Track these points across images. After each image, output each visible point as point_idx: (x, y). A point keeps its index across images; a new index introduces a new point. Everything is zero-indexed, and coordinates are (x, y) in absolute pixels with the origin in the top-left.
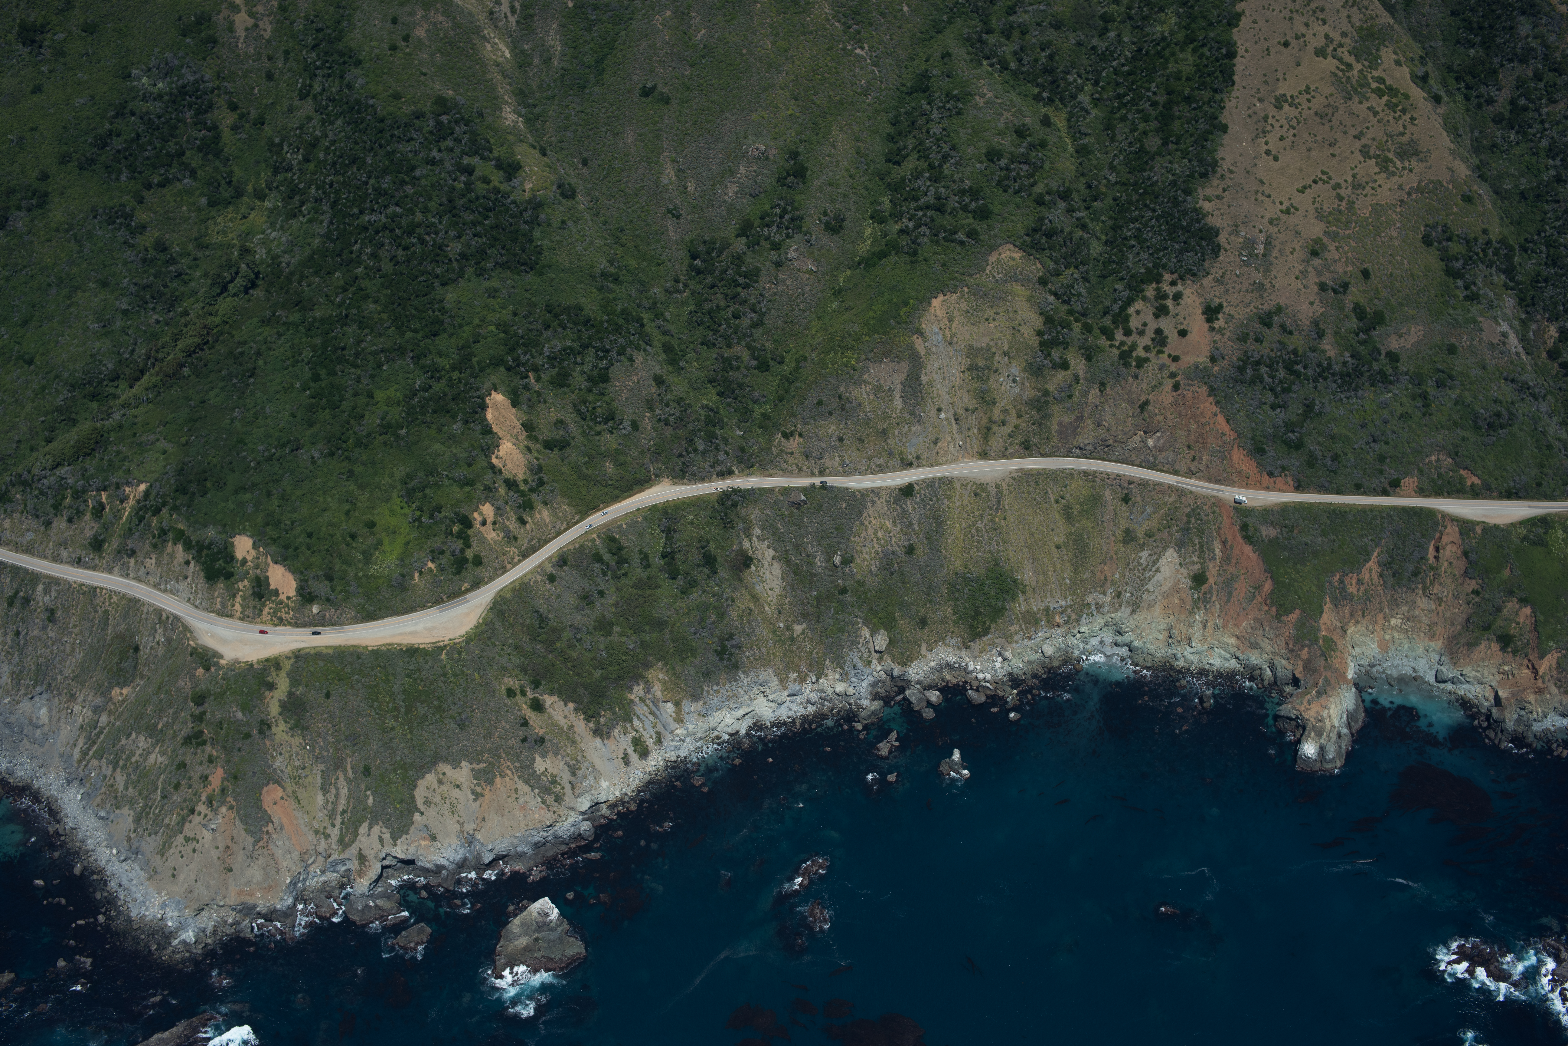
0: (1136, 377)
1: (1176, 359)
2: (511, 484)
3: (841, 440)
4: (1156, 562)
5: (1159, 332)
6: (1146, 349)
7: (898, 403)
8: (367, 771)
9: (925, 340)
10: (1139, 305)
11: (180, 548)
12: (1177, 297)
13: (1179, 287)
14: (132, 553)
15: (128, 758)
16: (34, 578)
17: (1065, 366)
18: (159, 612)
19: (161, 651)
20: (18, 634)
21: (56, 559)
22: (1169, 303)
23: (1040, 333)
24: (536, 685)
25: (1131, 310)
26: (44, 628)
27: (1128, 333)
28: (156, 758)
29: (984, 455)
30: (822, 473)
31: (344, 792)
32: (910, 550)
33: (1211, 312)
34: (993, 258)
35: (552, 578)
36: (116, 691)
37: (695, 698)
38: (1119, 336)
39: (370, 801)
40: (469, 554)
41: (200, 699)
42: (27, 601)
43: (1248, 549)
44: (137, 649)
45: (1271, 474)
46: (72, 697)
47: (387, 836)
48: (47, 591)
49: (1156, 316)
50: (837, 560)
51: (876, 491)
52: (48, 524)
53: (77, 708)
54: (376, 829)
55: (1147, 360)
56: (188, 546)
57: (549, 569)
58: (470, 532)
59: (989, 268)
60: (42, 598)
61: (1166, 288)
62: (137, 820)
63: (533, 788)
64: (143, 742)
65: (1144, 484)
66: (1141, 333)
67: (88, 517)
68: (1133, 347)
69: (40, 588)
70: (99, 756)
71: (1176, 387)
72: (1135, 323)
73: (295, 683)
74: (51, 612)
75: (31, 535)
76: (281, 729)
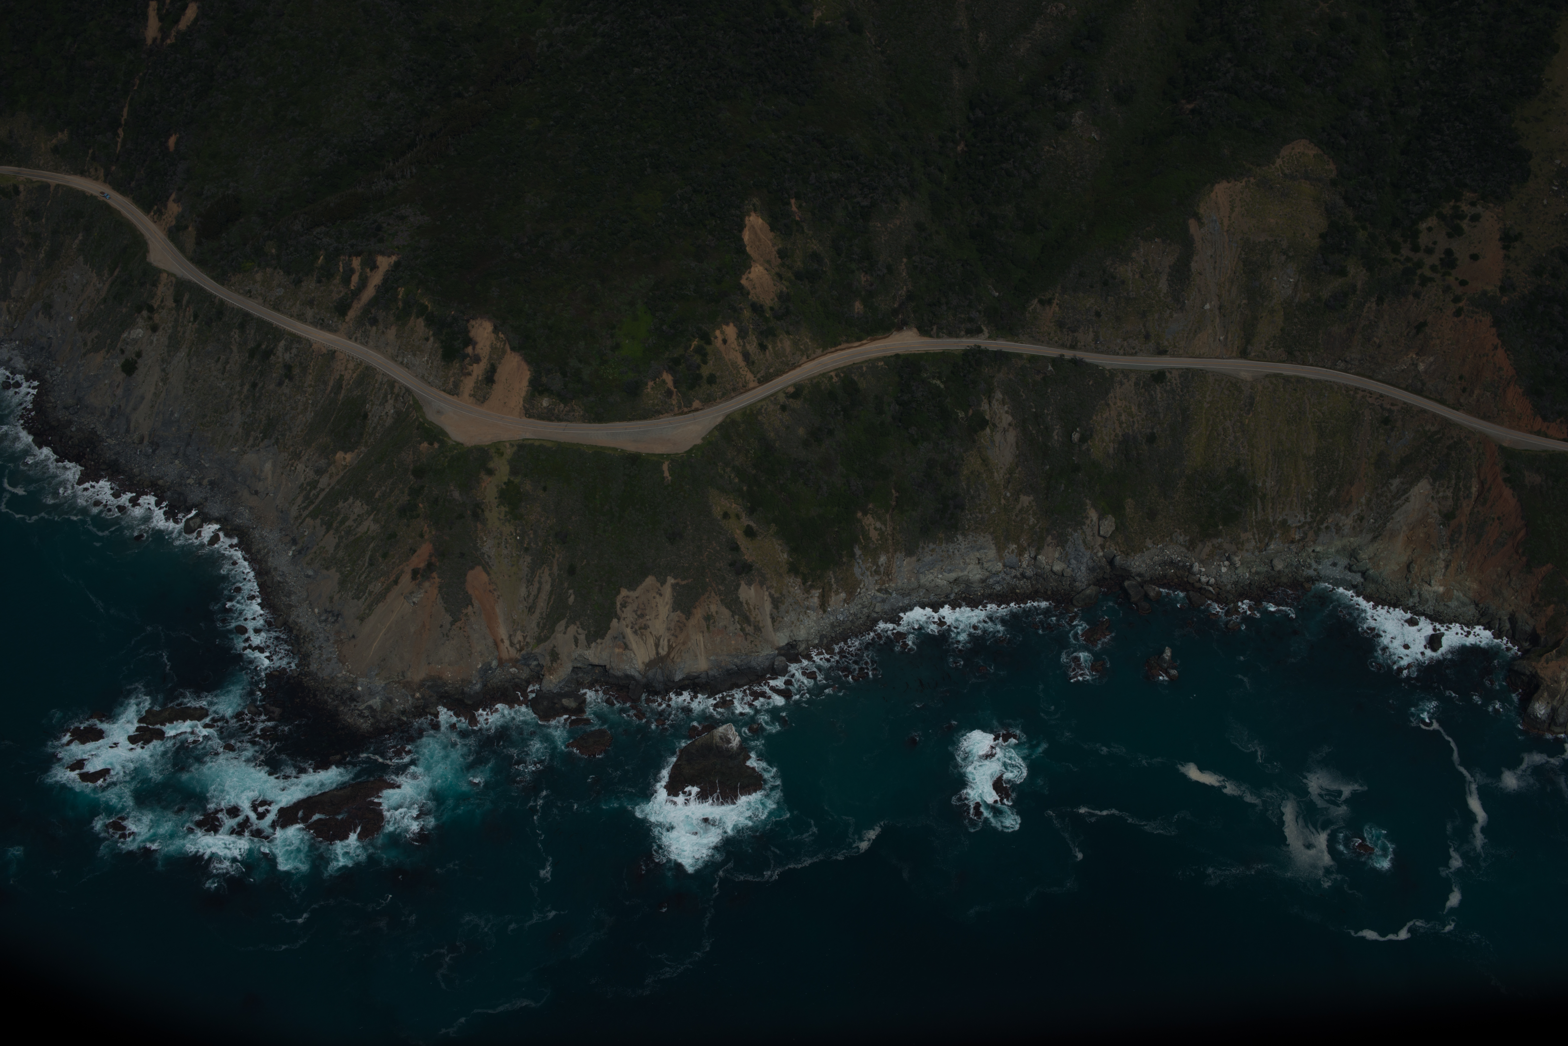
0: (1416, 295)
1: (1463, 283)
2: (757, 308)
3: (1098, 314)
4: (1406, 491)
5: (1449, 252)
6: (1433, 268)
7: (1163, 285)
8: (572, 571)
9: (1201, 224)
10: (1432, 221)
11: (421, 322)
12: (1475, 218)
13: (1479, 209)
14: (374, 322)
15: (342, 522)
16: (277, 333)
17: (1343, 272)
18: (392, 383)
19: (389, 422)
20: (254, 385)
21: (301, 317)
22: (1465, 224)
23: (1322, 236)
24: (751, 511)
25: (1423, 226)
26: (280, 384)
27: (1415, 249)
28: (370, 526)
29: (1244, 354)
30: (1073, 347)
31: (547, 587)
32: (1151, 439)
33: (1508, 239)
34: (1285, 151)
35: (784, 408)
36: (340, 455)
37: (910, 553)
38: (1405, 251)
39: (571, 600)
40: (705, 371)
41: (419, 473)
42: (267, 355)
43: (1507, 492)
44: (366, 416)
45: (1545, 418)
46: (297, 456)
47: (582, 637)
48: (287, 349)
49: (1450, 236)
50: (1076, 437)
51: (1126, 373)
52: (298, 282)
53: (300, 467)
54: (572, 629)
55: (1432, 280)
56: (430, 321)
57: (782, 398)
58: (708, 348)
59: (1279, 161)
60: (282, 354)
61: (1465, 207)
62: (342, 583)
63: (734, 614)
64: (358, 507)
65: (1407, 409)
66: (1429, 251)
67: (337, 280)
68: (1419, 265)
69: (282, 343)
70: (314, 515)
71: (1458, 313)
72: (1424, 240)
73: (514, 472)
74: (288, 368)
75: (280, 292)
76: (495, 515)
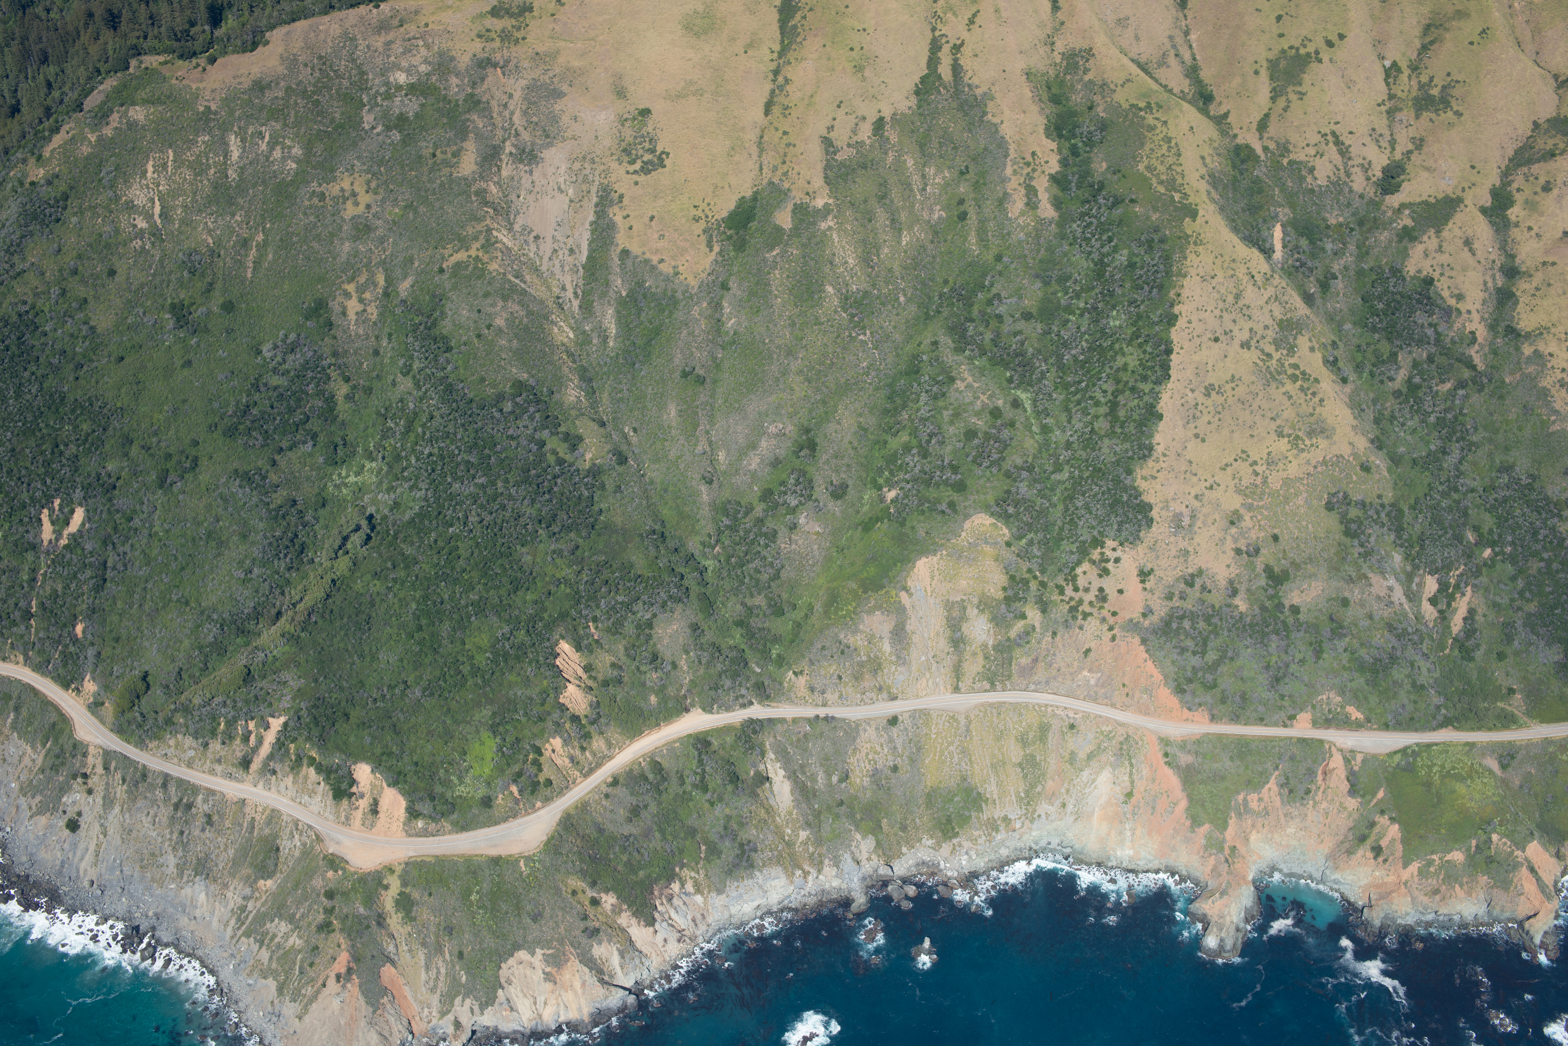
0: (1081, 628)
1: (1114, 614)
2: (575, 719)
3: (840, 678)
4: (1094, 781)
5: (1101, 590)
6: (1091, 603)
7: (887, 647)
8: (461, 955)
9: (911, 595)
10: (1086, 566)
11: (312, 771)
12: (1117, 560)
13: (1119, 553)
14: (274, 772)
15: (272, 939)
16: (195, 789)
17: (1023, 616)
18: (296, 822)
19: (297, 853)
20: (182, 833)
21: (212, 772)
22: (1110, 566)
23: (1004, 589)
24: (593, 884)
25: (1079, 571)
26: (203, 830)
27: (1076, 589)
28: (295, 941)
29: (956, 689)
30: (824, 705)
31: (443, 971)
32: (895, 769)
33: (1144, 575)
34: (967, 525)
35: (607, 796)
36: (261, 882)
37: (720, 892)
38: (1069, 591)
39: (464, 979)
40: (541, 778)
41: (330, 895)
42: (189, 806)
43: (1168, 771)
44: (278, 849)
45: (1190, 709)
46: (226, 886)
47: (476, 1008)
48: (206, 801)
49: (1100, 576)
50: (835, 779)
51: (868, 721)
52: (206, 745)
53: (229, 895)
54: (468, 1002)
55: (1091, 614)
56: (319, 769)
57: (604, 789)
58: (542, 760)
59: (964, 534)
60: (201, 806)
61: (1109, 553)
62: (280, 990)
63: (591, 969)
64: (283, 927)
65: (1087, 716)
66: (1087, 590)
67: (238, 741)
68: (1081, 602)
69: (200, 797)
70: (247, 934)
71: (1113, 638)
72: (1081, 582)
73: (404, 884)
74: (209, 816)
75: (192, 753)
76: (395, 921)
